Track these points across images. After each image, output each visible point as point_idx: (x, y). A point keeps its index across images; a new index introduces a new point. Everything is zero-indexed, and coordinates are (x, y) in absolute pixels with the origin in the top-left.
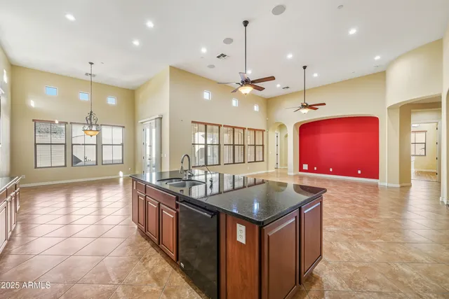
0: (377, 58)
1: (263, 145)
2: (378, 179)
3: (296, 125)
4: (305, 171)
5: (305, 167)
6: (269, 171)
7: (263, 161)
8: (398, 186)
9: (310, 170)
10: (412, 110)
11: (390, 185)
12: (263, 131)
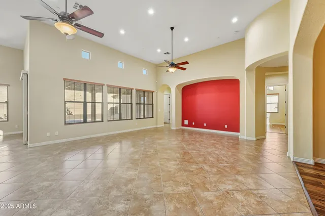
0: (235, 20)
1: (152, 104)
2: (239, 132)
3: (178, 87)
4: (186, 126)
5: (186, 122)
6: (158, 126)
7: (153, 117)
8: (254, 139)
9: (190, 125)
10: (266, 74)
11: (248, 138)
12: (152, 92)
